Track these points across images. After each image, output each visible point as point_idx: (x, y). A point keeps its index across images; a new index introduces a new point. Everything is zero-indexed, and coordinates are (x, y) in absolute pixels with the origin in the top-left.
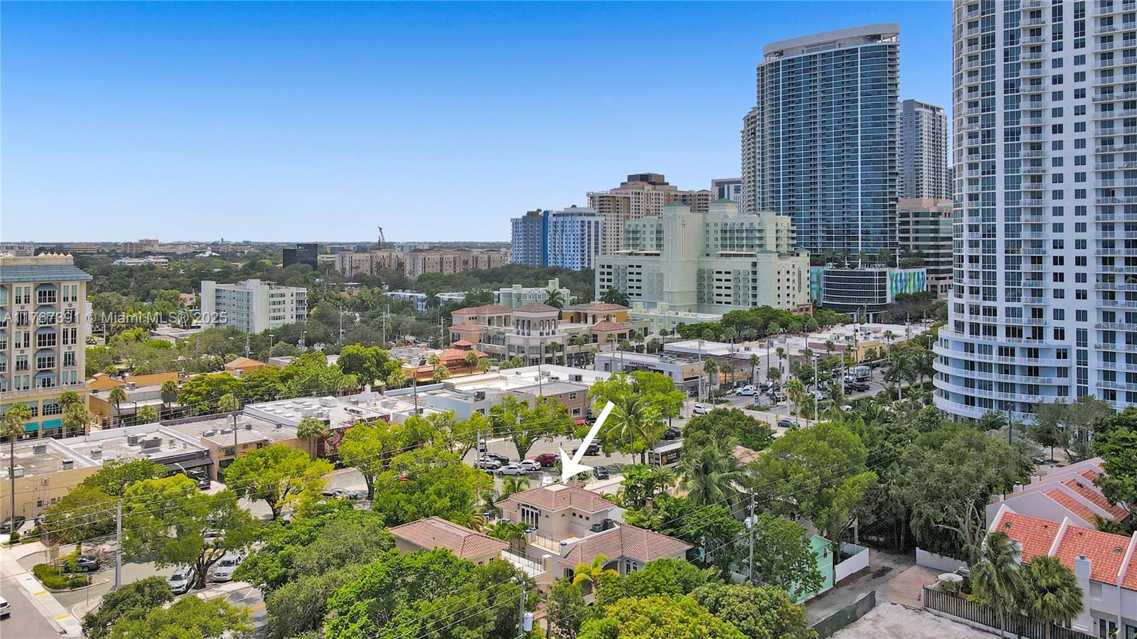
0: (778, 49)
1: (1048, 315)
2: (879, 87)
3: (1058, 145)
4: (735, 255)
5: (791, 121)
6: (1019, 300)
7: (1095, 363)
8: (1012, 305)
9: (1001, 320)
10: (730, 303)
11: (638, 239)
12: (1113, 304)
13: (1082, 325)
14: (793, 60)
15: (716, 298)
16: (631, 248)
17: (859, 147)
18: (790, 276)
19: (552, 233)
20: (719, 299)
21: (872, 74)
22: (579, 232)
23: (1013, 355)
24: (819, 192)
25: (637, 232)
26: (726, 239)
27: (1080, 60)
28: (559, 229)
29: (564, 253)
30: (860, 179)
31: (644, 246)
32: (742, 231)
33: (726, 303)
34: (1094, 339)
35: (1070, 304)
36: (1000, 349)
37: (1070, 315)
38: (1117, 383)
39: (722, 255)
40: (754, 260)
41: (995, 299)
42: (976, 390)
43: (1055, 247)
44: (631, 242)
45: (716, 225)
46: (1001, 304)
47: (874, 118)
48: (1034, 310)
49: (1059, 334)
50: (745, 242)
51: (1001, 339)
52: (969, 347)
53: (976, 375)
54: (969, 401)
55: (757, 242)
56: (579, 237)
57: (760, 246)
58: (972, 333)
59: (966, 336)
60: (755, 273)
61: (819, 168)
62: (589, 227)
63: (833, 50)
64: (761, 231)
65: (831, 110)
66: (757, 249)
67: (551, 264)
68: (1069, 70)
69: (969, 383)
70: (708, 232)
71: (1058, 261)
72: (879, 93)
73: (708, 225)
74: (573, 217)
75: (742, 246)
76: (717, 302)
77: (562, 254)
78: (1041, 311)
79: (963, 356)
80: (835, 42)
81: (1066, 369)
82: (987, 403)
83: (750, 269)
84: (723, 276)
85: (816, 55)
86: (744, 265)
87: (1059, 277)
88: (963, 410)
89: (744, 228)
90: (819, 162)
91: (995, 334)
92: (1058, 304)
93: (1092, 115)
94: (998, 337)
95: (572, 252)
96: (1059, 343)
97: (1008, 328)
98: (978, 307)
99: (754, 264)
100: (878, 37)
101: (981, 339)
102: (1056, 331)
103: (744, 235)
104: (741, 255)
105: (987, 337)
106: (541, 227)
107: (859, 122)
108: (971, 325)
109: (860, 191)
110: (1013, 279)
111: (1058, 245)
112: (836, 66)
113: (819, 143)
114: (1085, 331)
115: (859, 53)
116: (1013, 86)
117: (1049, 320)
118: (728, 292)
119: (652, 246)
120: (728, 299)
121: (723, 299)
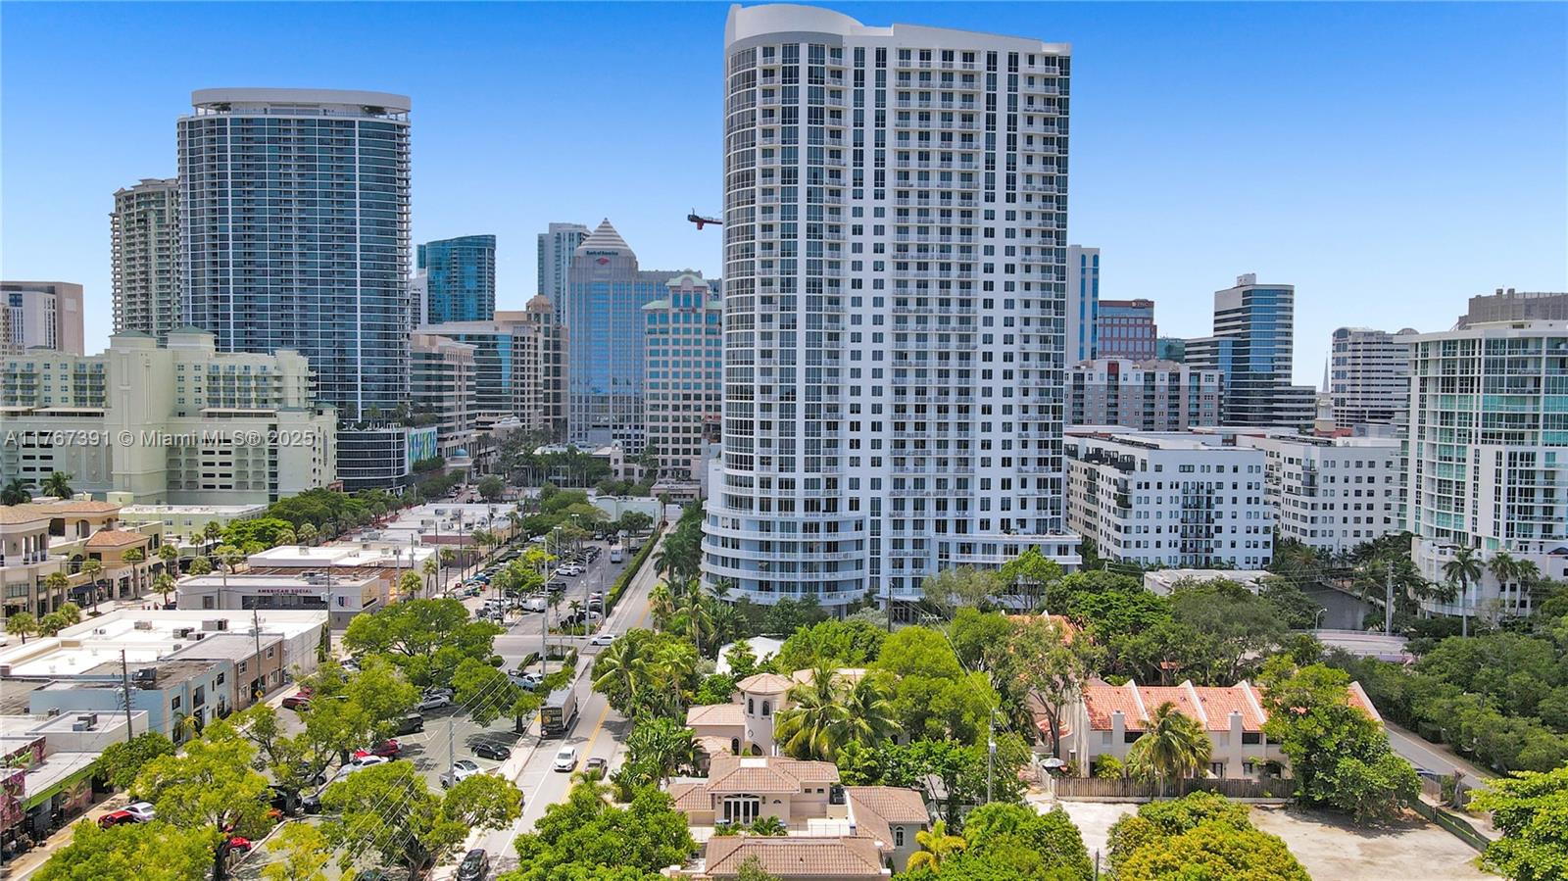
0: (223, 100)
1: (844, 485)
2: (384, 180)
3: (857, 302)
4: (237, 415)
5: (246, 213)
6: (817, 470)
7: (887, 532)
8: (810, 475)
9: (799, 493)
10: (230, 487)
11: (33, 388)
12: (902, 471)
13: (876, 493)
14: (249, 121)
15: (202, 481)
16: (19, 402)
17: (358, 261)
18: (317, 443)
20: (209, 481)
21: (376, 161)
23: (817, 531)
24: (296, 320)
25: (32, 376)
26: (217, 390)
27: (879, 212)
30: (359, 305)
31: (48, 399)
32: (248, 379)
33: (221, 487)
34: (886, 507)
35: (865, 472)
36: (803, 526)
37: (865, 484)
38: (906, 550)
39: (210, 415)
40: (273, 421)
41: (793, 470)
42: (776, 573)
43: (852, 412)
44: (19, 393)
45: (197, 368)
46: (799, 475)
47: (379, 223)
48: (829, 480)
49: (854, 504)
50: (253, 395)
51: (801, 515)
52: (765, 526)
53: (777, 556)
54: (765, 586)
55: (276, 395)
57: (278, 400)
58: (762, 509)
59: (757, 514)
61: (296, 285)
63: (317, 118)
64: (278, 378)
65: (314, 203)
66: (276, 405)
68: (868, 221)
69: (767, 566)
70: (181, 379)
71: (855, 426)
72: (385, 189)
73: (181, 367)
75: (249, 401)
76: (205, 487)
78: (835, 481)
79: (758, 536)
80: (318, 105)
81: (861, 541)
82: (789, 586)
84: (216, 447)
85: (290, 120)
86: (254, 429)
87: (855, 444)
88: (756, 597)
89: (252, 374)
90: (295, 276)
91: (793, 510)
92: (854, 472)
93: (889, 274)
94: (796, 513)
96: (854, 514)
97: (806, 502)
98: (770, 479)
99: (274, 427)
100: (379, 110)
102: (851, 501)
103: (253, 384)
104: (247, 415)
105: (783, 513)
107: (358, 226)
108: (761, 500)
109: (359, 323)
110: (811, 445)
111: (855, 409)
112: (321, 141)
113: (295, 250)
114: (879, 500)
115: (357, 129)
116: (815, 231)
117: (845, 493)
118: (225, 470)
119: (65, 400)
120: (226, 481)
121: (217, 482)
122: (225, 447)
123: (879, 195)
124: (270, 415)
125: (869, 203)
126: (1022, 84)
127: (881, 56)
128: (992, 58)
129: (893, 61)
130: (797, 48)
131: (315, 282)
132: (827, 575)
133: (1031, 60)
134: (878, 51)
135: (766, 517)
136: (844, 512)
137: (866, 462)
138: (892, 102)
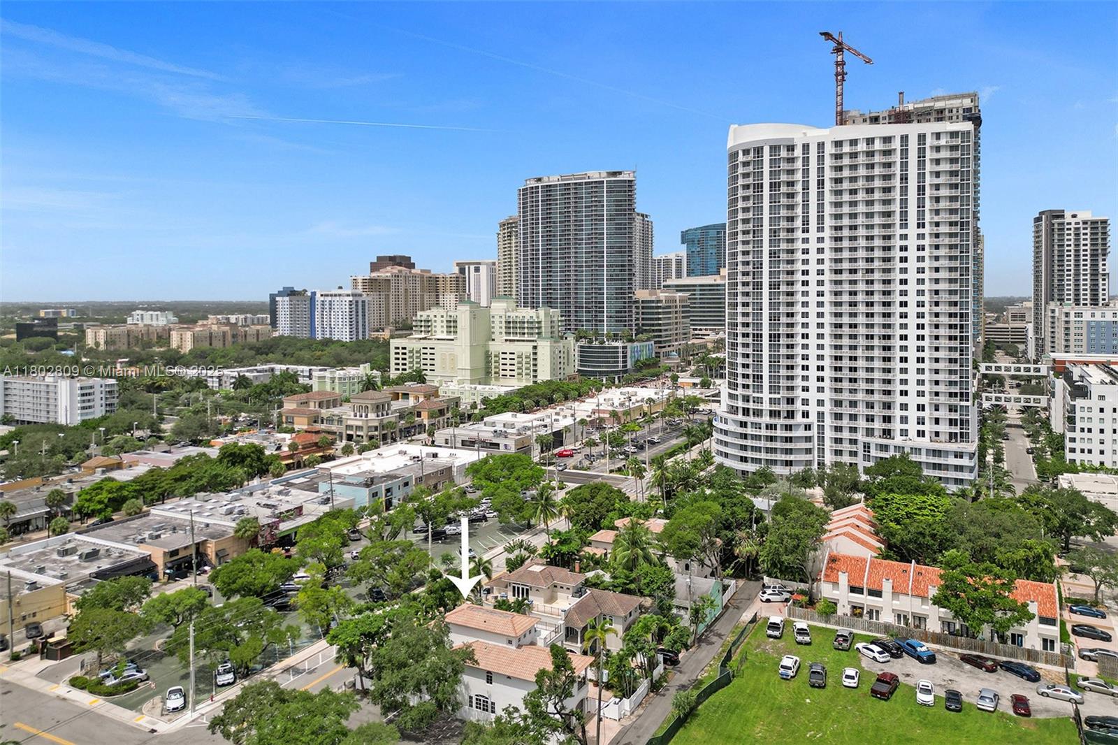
0: (538, 176)
1: (798, 403)
3: (805, 294)
4: (518, 341)
6: (779, 393)
7: (829, 434)
8: (773, 396)
9: (766, 406)
10: (514, 376)
11: (429, 326)
12: (841, 396)
13: (821, 409)
15: (501, 372)
18: (562, 354)
19: (319, 310)
20: (504, 373)
22: (348, 310)
23: (776, 429)
24: (572, 287)
25: (429, 321)
26: (510, 328)
27: (820, 240)
28: (327, 306)
29: (333, 326)
31: (435, 331)
32: (524, 322)
33: (510, 376)
34: (828, 421)
35: (813, 396)
36: (767, 426)
37: (813, 403)
38: (843, 445)
39: (506, 340)
40: (535, 344)
41: (762, 392)
42: (750, 453)
43: (803, 359)
44: (423, 329)
45: (501, 317)
46: (766, 395)
48: (788, 399)
49: (806, 415)
50: (526, 331)
51: (766, 419)
52: (743, 424)
53: (749, 443)
54: (744, 460)
55: (537, 331)
56: (347, 314)
57: (538, 333)
58: (744, 414)
59: (740, 417)
60: (535, 354)
62: (357, 305)
63: (584, 181)
64: (538, 322)
65: (582, 225)
66: (537, 336)
67: (319, 336)
68: (813, 246)
69: (744, 448)
70: (493, 322)
71: (805, 368)
73: (494, 317)
74: (341, 298)
75: (524, 334)
76: (502, 375)
77: (331, 328)
78: (793, 400)
79: (739, 430)
81: (810, 437)
82: (758, 461)
83: (531, 351)
84: (508, 356)
85: (570, 184)
86: (527, 348)
87: (806, 378)
88: (740, 466)
89: (526, 320)
91: (761, 416)
92: (805, 395)
93: (828, 277)
94: (763, 418)
95: (340, 326)
96: (806, 421)
97: (771, 411)
98: (748, 396)
99: (535, 347)
100: (620, 174)
101: (750, 419)
102: (803, 413)
103: (526, 325)
104: (523, 341)
105: (756, 417)
106: (309, 306)
108: (744, 409)
110: (774, 378)
111: (805, 357)
112: (586, 193)
114: (823, 413)
115: (605, 184)
116: (775, 253)
117: (798, 406)
118: (512, 367)
119: (442, 332)
120: (512, 373)
121: (508, 373)
122: (512, 356)
123: (821, 229)
124: (533, 341)
125: (813, 234)
126: (929, 153)
127: (821, 146)
128: (905, 139)
129: (829, 149)
130: (762, 148)
131: (582, 266)
132: (783, 456)
133: (937, 136)
134: (819, 144)
135: (745, 419)
136: (799, 419)
137: (813, 390)
138: (829, 174)
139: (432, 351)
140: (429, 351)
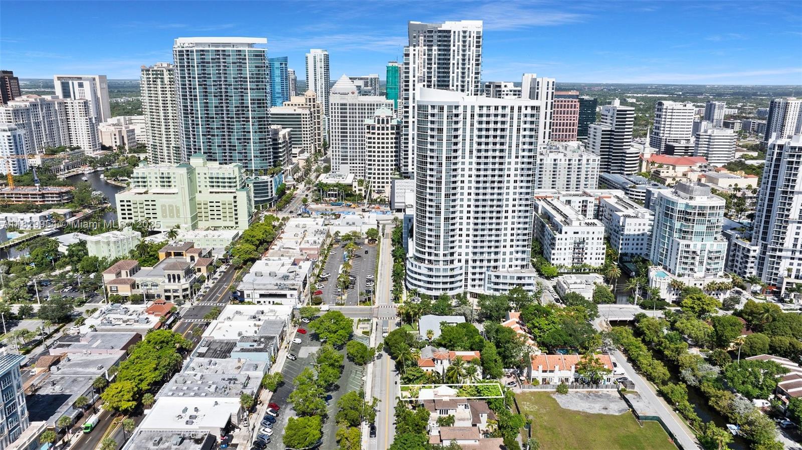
4: (221, 192)
6: (447, 251)
7: (470, 271)
9: (441, 258)
11: (145, 182)
13: (467, 257)
16: (141, 187)
20: (212, 217)
23: (446, 271)
26: (213, 182)
31: (151, 186)
32: (224, 178)
33: (218, 219)
35: (463, 251)
36: (442, 270)
39: (211, 192)
40: (235, 195)
42: (434, 285)
44: (140, 184)
49: (460, 261)
51: (442, 266)
52: (431, 269)
53: (433, 280)
55: (234, 185)
58: (428, 263)
60: (235, 202)
69: (430, 283)
73: (199, 174)
75: (225, 187)
78: (453, 254)
81: (462, 274)
82: (438, 290)
83: (233, 200)
84: (215, 204)
86: (229, 198)
88: (429, 293)
89: (226, 176)
92: (459, 251)
96: (459, 265)
97: (444, 261)
101: (433, 266)
104: (225, 192)
108: (428, 260)
117: (456, 256)
118: (218, 213)
119: (157, 186)
120: (219, 217)
121: (216, 217)
122: (218, 204)
123: (471, 157)
124: (233, 193)
125: (467, 160)
126: (522, 117)
127: (473, 108)
128: (512, 108)
129: (477, 111)
130: (443, 106)
132: (450, 285)
133: (526, 107)
135: (430, 266)
136: (456, 264)
137: (464, 247)
139: (153, 203)
140: (150, 203)
